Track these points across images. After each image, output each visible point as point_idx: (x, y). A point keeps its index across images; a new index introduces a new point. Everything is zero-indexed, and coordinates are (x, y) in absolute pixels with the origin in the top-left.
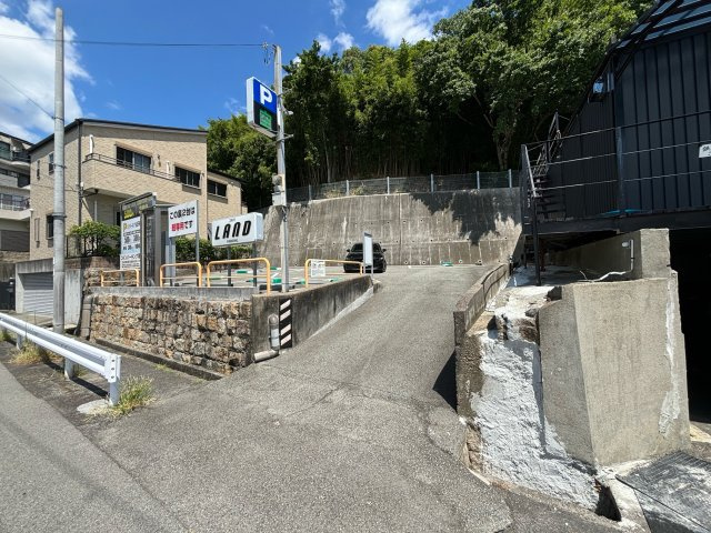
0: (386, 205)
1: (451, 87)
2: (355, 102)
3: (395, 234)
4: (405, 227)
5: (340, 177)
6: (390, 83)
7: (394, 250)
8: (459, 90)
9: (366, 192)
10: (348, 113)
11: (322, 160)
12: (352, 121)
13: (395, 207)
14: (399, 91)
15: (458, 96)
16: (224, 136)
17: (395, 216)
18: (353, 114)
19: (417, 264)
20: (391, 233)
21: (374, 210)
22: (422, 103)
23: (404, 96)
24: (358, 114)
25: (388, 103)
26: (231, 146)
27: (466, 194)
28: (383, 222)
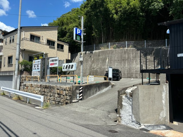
0: (125, 53)
1: (153, 5)
2: (114, 11)
3: (128, 65)
4: (133, 62)
5: (106, 42)
6: (128, 4)
7: (127, 71)
8: (156, 7)
9: (118, 47)
10: (111, 16)
11: (100, 35)
12: (112, 19)
13: (129, 54)
14: (132, 6)
15: (156, 9)
16: (63, 25)
17: (128, 58)
18: (113, 16)
19: (137, 78)
20: (126, 65)
21: (120, 55)
22: (142, 10)
23: (134, 8)
24: (115, 16)
25: (127, 11)
26: (65, 29)
28: (123, 60)
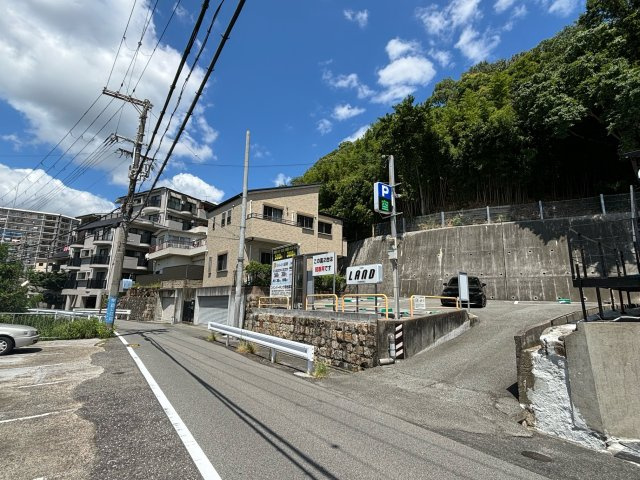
0: (487, 235)
1: (555, 114)
2: (448, 139)
3: (498, 266)
4: (510, 259)
5: (434, 208)
6: (485, 117)
7: (498, 283)
8: (567, 117)
9: (465, 222)
10: (442, 151)
11: (417, 195)
12: (447, 156)
13: (497, 238)
14: (496, 124)
15: (567, 122)
16: (327, 180)
17: (497, 247)
18: (447, 151)
19: (527, 299)
20: (494, 265)
21: (473, 241)
22: (523, 129)
23: (503, 126)
24: (453, 150)
25: (483, 136)
26: (333, 188)
27: (588, 221)
28: (482, 253)
